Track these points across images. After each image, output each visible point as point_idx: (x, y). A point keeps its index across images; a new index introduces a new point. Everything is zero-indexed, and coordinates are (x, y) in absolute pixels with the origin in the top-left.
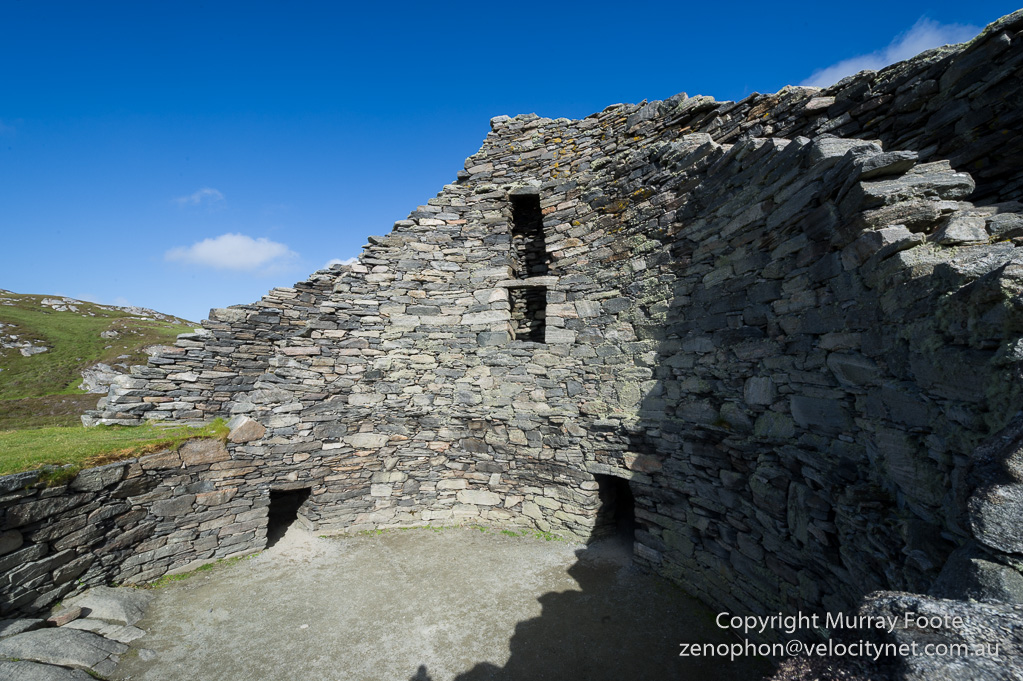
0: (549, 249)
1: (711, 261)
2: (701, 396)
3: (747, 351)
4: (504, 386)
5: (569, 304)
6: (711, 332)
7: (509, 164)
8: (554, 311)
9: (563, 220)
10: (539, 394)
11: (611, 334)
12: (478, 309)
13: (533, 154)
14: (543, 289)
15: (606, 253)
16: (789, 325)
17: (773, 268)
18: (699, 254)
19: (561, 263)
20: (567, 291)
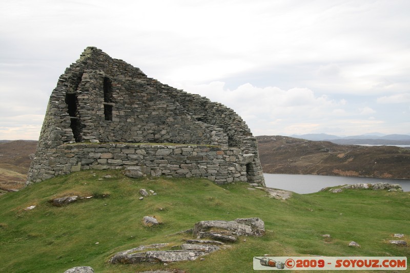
0: (114, 96)
1: (154, 110)
2: (152, 133)
3: (161, 126)
4: (105, 132)
5: (117, 112)
6: (154, 122)
7: (97, 63)
8: (114, 112)
9: (117, 89)
10: (112, 135)
11: (129, 120)
12: (99, 110)
13: (103, 63)
14: (112, 106)
15: (127, 101)
16: (169, 123)
17: (167, 114)
18: (152, 108)
19: (117, 100)
20: (117, 108)
